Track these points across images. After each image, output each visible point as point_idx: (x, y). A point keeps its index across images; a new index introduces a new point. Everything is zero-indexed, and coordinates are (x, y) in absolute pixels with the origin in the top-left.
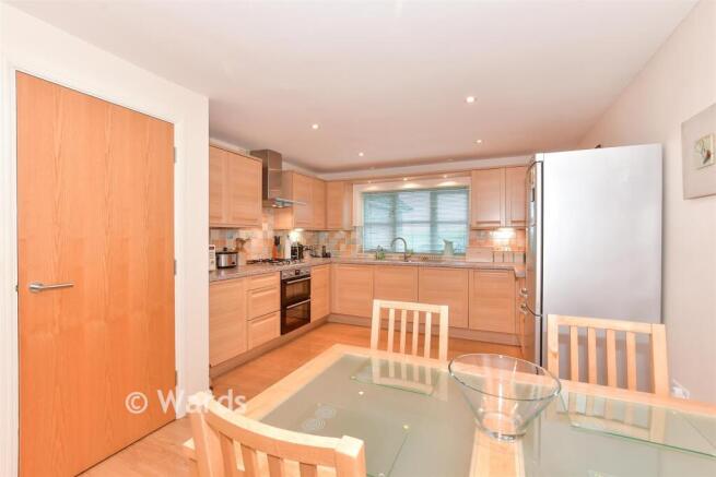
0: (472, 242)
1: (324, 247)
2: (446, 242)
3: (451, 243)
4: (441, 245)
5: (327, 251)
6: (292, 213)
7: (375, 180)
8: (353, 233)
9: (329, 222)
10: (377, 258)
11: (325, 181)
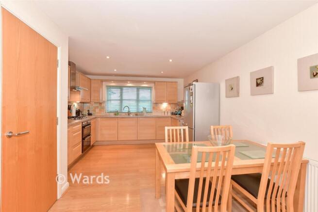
0: (154, 108)
1: (88, 110)
2: (144, 108)
3: (145, 108)
4: (141, 109)
5: (90, 112)
6: (80, 94)
7: (115, 81)
8: (103, 104)
9: (92, 99)
10: (115, 115)
11: (90, 79)
